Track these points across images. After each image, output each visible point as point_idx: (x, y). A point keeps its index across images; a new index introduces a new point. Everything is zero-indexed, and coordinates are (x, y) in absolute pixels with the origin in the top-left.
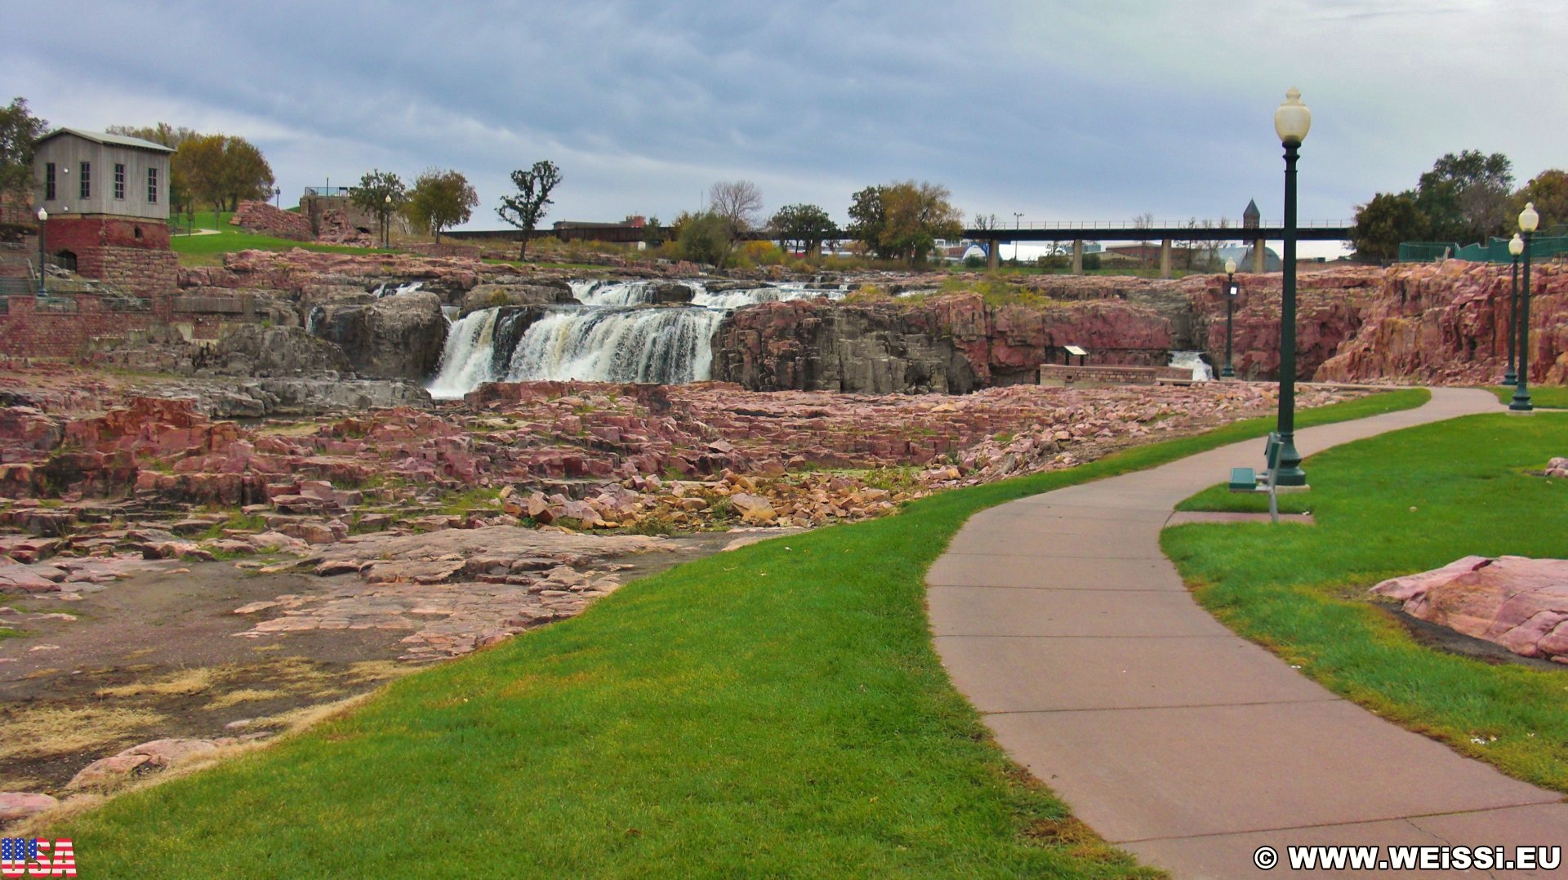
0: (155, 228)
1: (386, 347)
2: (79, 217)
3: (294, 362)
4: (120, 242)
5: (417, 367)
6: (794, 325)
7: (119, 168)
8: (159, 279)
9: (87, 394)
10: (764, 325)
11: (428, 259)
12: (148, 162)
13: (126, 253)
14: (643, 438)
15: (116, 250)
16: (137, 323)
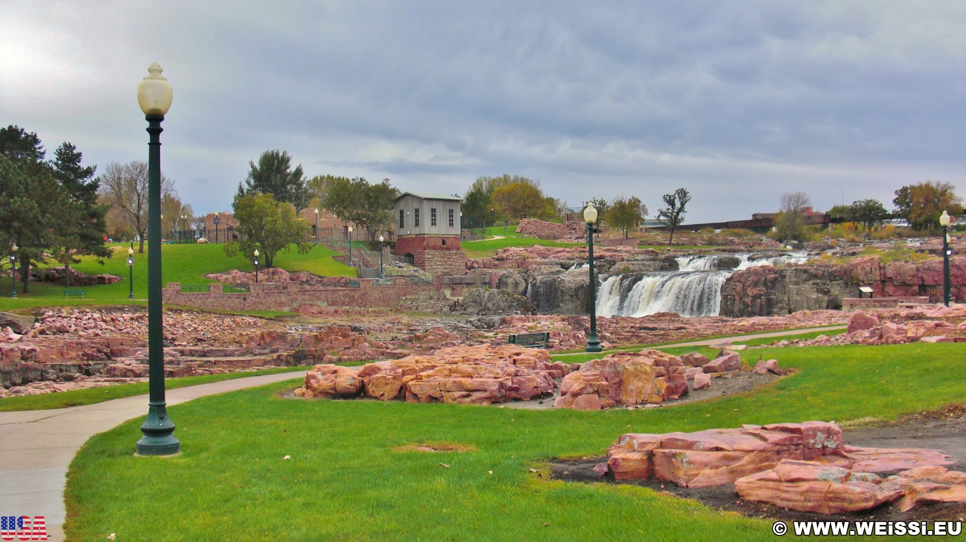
0: (453, 239)
1: (567, 297)
2: (415, 236)
3: (499, 307)
4: (434, 248)
5: (583, 307)
6: (763, 279)
7: (433, 210)
8: (455, 266)
9: (391, 325)
10: (746, 280)
12: (448, 206)
13: (437, 253)
15: (432, 252)
16: (424, 290)
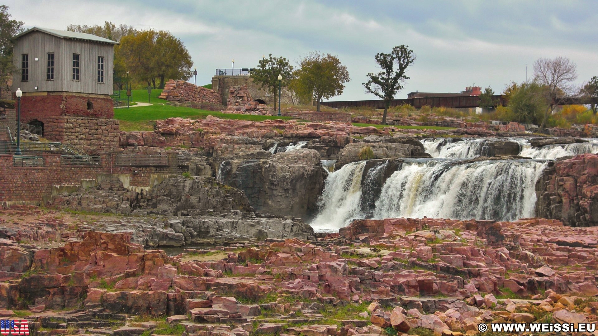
0: (103, 101)
1: (278, 192)
2: (46, 94)
3: (207, 204)
4: (76, 113)
5: (303, 207)
7: (76, 57)
8: (105, 141)
9: (49, 229)
10: (579, 173)
11: (311, 123)
12: (98, 52)
13: (80, 121)
14: (482, 264)
15: (72, 119)
16: (87, 175)
